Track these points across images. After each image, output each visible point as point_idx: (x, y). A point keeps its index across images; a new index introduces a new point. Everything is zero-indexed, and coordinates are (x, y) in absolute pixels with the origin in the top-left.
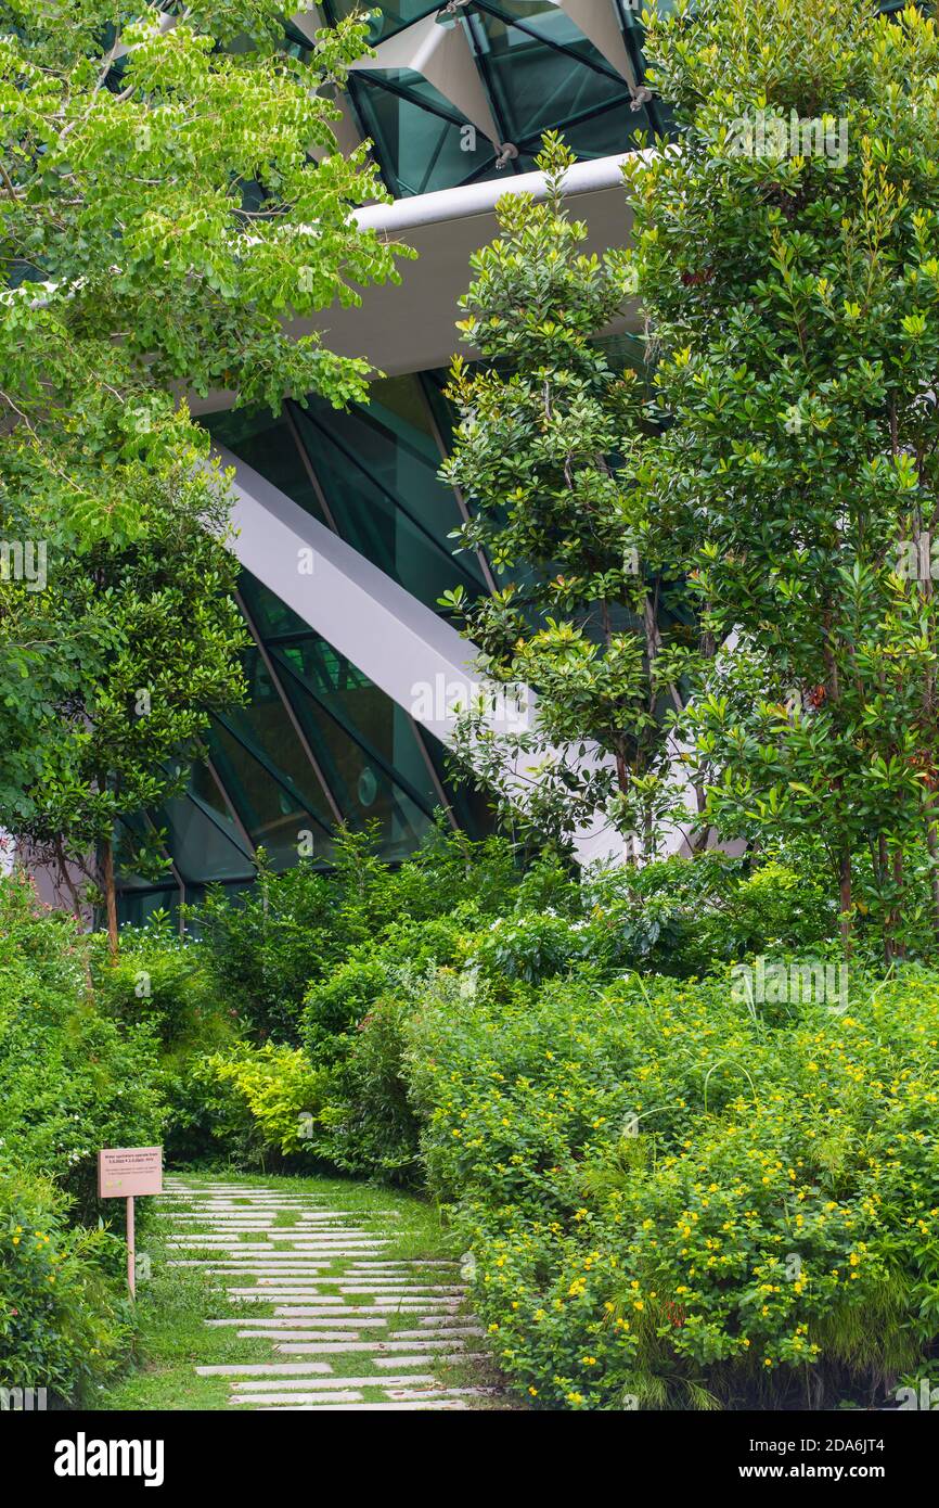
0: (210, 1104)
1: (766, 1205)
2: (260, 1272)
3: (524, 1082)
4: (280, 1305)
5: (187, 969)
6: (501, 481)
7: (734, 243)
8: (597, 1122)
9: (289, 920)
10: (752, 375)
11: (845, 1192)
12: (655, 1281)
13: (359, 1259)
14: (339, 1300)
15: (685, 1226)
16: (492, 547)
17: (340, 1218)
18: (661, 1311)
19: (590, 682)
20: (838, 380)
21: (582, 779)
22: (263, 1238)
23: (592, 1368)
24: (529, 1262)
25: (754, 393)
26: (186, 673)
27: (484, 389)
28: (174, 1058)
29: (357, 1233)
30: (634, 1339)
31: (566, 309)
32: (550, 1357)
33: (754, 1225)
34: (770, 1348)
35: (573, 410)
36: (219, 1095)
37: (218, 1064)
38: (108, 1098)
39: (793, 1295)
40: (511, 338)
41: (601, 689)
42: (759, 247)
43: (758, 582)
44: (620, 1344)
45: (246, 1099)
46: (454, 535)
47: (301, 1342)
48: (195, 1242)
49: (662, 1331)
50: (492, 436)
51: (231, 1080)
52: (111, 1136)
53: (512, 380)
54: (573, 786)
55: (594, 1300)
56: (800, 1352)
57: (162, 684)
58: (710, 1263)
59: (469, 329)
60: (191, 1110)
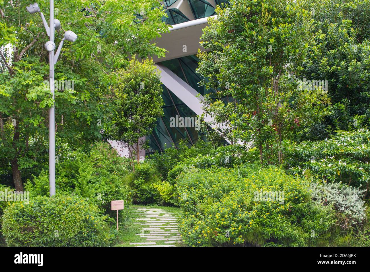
0: (153, 193)
1: (234, 212)
2: (151, 225)
3: (192, 188)
4: (151, 231)
5: (150, 167)
6: (207, 73)
7: (237, 24)
8: (205, 196)
9: (169, 158)
10: (241, 50)
11: (250, 210)
12: (212, 227)
13: (171, 222)
14: (164, 230)
15: (218, 216)
16: (206, 85)
17: (171, 215)
18: (213, 233)
19: (223, 111)
20: (257, 51)
21: (223, 130)
22: (155, 218)
23: (200, 244)
24: (189, 223)
25: (241, 54)
26: (152, 110)
27: (204, 55)
28: (147, 184)
29: (174, 217)
30: (208, 238)
31: (220, 40)
32: (192, 241)
33: (231, 216)
34: (235, 240)
35: (221, 59)
36: (156, 191)
37: (155, 185)
38: (114, 191)
39: (238, 230)
40: (210, 45)
41: (226, 113)
42: (242, 25)
43: (243, 91)
44: (205, 239)
45: (159, 192)
46: (198, 83)
47: (152, 238)
48: (142, 219)
49: (213, 237)
50: (206, 64)
51: (157, 188)
52: (115, 198)
53: (209, 53)
54: (221, 131)
55: (200, 231)
56: (240, 241)
57: (147, 112)
58: (222, 223)
59: (202, 43)
60: (150, 194)
